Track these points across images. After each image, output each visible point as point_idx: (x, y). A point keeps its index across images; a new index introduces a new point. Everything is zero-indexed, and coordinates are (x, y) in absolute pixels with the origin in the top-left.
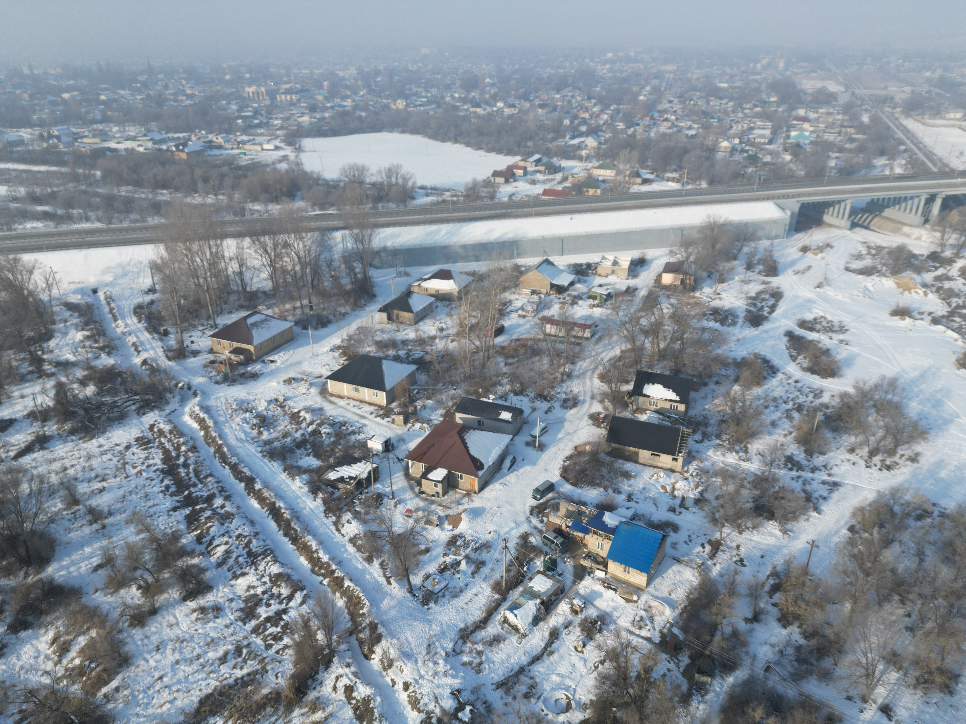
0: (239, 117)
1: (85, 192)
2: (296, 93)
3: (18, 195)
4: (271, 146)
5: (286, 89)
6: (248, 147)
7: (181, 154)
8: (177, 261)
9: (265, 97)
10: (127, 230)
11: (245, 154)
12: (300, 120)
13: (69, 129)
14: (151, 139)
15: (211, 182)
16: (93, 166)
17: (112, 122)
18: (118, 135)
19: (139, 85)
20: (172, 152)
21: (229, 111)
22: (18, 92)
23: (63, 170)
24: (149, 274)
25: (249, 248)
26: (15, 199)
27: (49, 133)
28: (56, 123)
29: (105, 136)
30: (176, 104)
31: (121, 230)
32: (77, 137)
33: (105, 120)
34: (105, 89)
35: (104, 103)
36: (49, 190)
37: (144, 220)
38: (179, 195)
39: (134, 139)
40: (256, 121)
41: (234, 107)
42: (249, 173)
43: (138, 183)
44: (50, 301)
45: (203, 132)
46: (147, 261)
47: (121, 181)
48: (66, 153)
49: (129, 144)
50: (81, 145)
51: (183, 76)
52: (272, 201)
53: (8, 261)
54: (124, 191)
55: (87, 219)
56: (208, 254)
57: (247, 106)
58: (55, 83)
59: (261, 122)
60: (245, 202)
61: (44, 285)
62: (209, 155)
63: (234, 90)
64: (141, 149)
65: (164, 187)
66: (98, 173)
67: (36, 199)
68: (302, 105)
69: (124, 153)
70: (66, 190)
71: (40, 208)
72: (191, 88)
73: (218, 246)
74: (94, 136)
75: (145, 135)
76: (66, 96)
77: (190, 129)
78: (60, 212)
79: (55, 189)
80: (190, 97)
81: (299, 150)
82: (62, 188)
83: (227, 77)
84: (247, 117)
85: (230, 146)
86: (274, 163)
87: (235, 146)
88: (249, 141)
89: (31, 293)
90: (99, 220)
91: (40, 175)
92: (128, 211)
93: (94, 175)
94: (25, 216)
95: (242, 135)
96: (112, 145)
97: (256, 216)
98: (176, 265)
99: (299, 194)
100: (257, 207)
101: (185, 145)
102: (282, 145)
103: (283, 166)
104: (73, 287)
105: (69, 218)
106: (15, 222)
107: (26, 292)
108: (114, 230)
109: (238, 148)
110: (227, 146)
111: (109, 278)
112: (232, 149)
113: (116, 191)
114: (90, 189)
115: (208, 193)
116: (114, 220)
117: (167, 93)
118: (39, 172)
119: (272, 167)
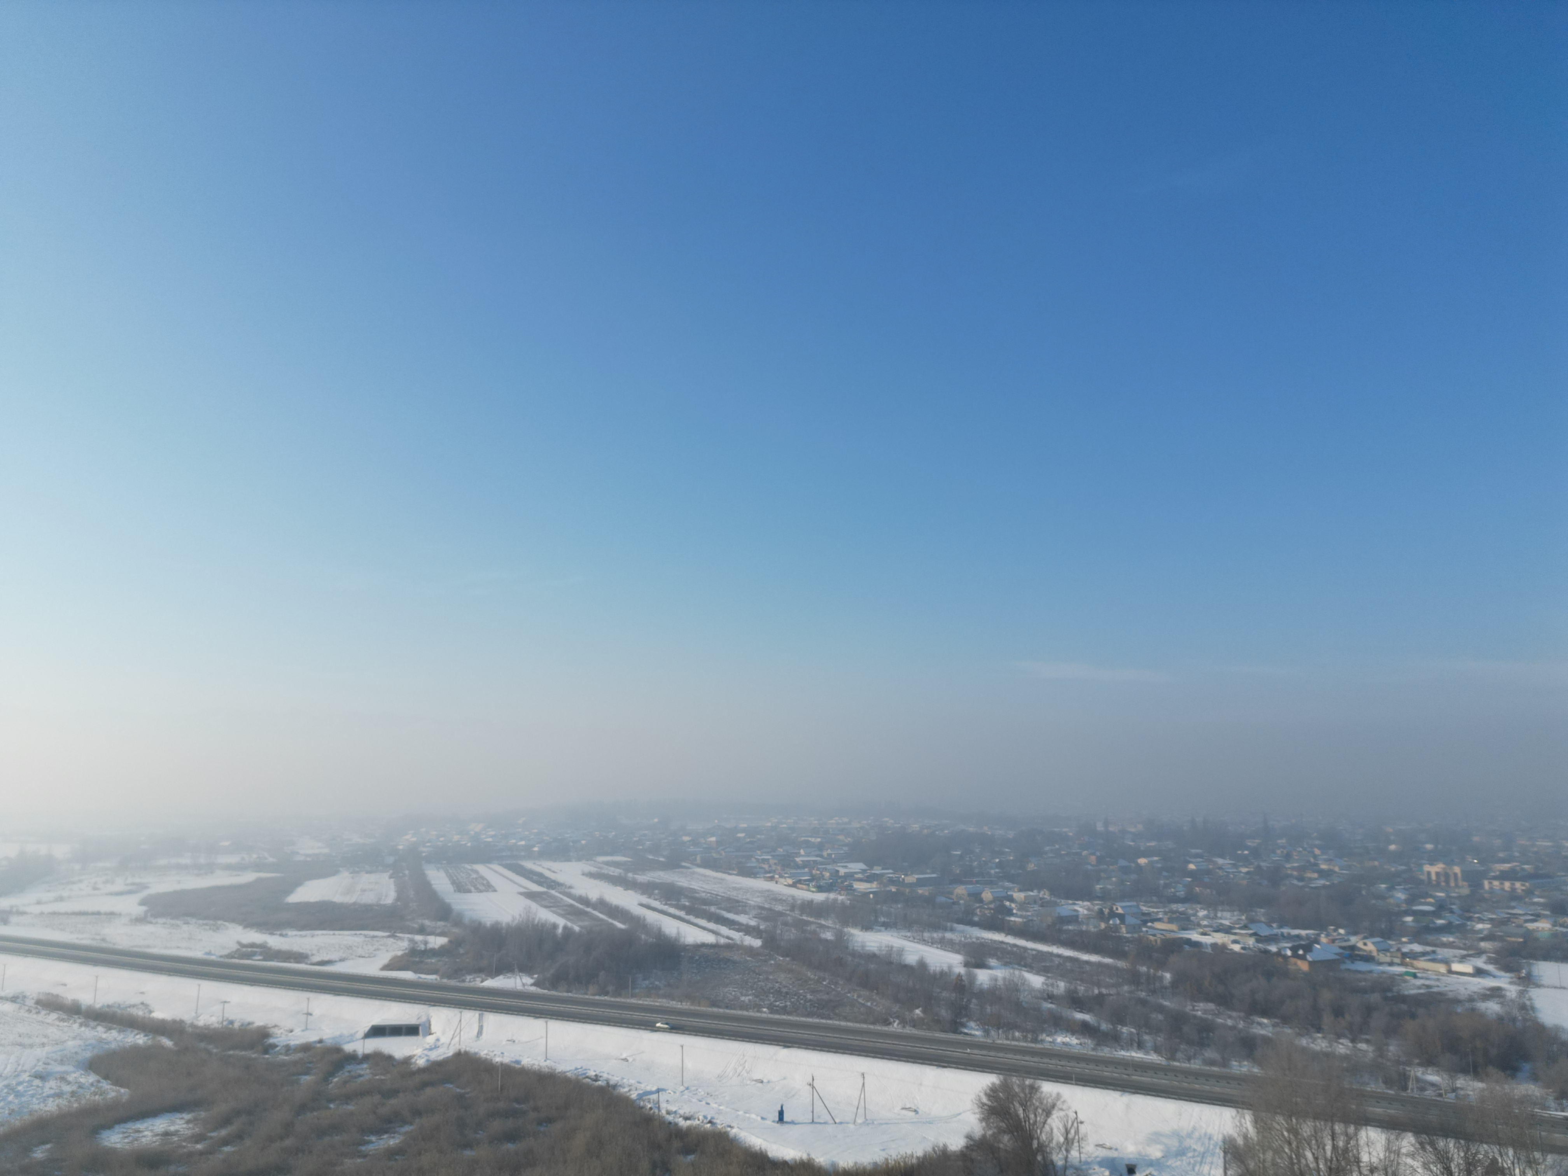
0: (1407, 913)
1: (1143, 1002)
2: (1523, 879)
3: (1055, 992)
4: (1467, 968)
5: (1502, 872)
6: (1421, 964)
7: (1299, 962)
8: (1271, 1148)
9: (1460, 883)
10: (1197, 1075)
11: (1415, 976)
12: (1531, 926)
13: (1138, 907)
14: (1255, 934)
15: (1348, 1017)
16: (1162, 965)
17: (1199, 903)
18: (1205, 923)
19: (1246, 852)
20: (1285, 957)
21: (1391, 901)
22: (1085, 853)
23: (1121, 964)
24: (1221, 1162)
25: (1412, 1156)
26: (1051, 997)
27: (1111, 909)
28: (1123, 897)
29: (1186, 922)
30: (1300, 884)
31: (1187, 1073)
32: (1147, 919)
33: (1190, 898)
34: (1197, 856)
35: (1191, 874)
36: (1096, 991)
37: (1225, 1064)
38: (1289, 1031)
39: (1227, 930)
40: (1440, 922)
41: (1401, 896)
42: (1421, 1011)
43: (1224, 1001)
44: (1065, 1168)
45: (1342, 931)
46: (1220, 1137)
47: (1200, 993)
48: (1128, 941)
49: (1219, 938)
50: (1151, 931)
51: (1317, 842)
52: (1465, 1071)
53: (1022, 1087)
54: (1202, 1009)
55: (1140, 1046)
56: (1329, 1148)
57: (1427, 895)
58: (1132, 843)
59: (1450, 923)
60: (1409, 1063)
61: (1062, 1140)
62: (1349, 970)
63: (1403, 868)
64: (1237, 948)
65: (1265, 1013)
66: (1168, 976)
67: (1076, 1002)
68: (1536, 900)
69: (1209, 950)
70: (1118, 994)
71: (1079, 1016)
72: (1329, 861)
73: (1349, 1138)
74: (1170, 921)
75: (1245, 927)
76: (1142, 861)
77: (1320, 925)
78: (1105, 1026)
79: (1104, 991)
80: (1323, 874)
81: (1528, 981)
82: (1113, 991)
83: (1393, 847)
84: (1424, 913)
85: (1388, 959)
86: (1471, 999)
87: (1397, 960)
88: (1424, 954)
89: (1042, 1148)
90: (1157, 1050)
91: (1088, 968)
92: (1202, 1044)
93: (1161, 978)
94: (1059, 1023)
95: (1410, 942)
96: (1195, 936)
97: (1429, 1093)
98: (1269, 1155)
99: (1527, 1066)
100: (1432, 1077)
101: (1308, 948)
102: (1490, 968)
103: (1493, 1007)
104: (1102, 1153)
105: (1114, 1039)
106: (1043, 1031)
107: (1035, 1144)
108: (1176, 1071)
109: (1402, 964)
110: (1383, 958)
111: (1156, 1152)
112: (1391, 964)
113: (1188, 1008)
114: (1151, 999)
115: (1339, 1036)
116: (1179, 1055)
117: (1288, 866)
118: (1087, 962)
119: (1467, 1005)
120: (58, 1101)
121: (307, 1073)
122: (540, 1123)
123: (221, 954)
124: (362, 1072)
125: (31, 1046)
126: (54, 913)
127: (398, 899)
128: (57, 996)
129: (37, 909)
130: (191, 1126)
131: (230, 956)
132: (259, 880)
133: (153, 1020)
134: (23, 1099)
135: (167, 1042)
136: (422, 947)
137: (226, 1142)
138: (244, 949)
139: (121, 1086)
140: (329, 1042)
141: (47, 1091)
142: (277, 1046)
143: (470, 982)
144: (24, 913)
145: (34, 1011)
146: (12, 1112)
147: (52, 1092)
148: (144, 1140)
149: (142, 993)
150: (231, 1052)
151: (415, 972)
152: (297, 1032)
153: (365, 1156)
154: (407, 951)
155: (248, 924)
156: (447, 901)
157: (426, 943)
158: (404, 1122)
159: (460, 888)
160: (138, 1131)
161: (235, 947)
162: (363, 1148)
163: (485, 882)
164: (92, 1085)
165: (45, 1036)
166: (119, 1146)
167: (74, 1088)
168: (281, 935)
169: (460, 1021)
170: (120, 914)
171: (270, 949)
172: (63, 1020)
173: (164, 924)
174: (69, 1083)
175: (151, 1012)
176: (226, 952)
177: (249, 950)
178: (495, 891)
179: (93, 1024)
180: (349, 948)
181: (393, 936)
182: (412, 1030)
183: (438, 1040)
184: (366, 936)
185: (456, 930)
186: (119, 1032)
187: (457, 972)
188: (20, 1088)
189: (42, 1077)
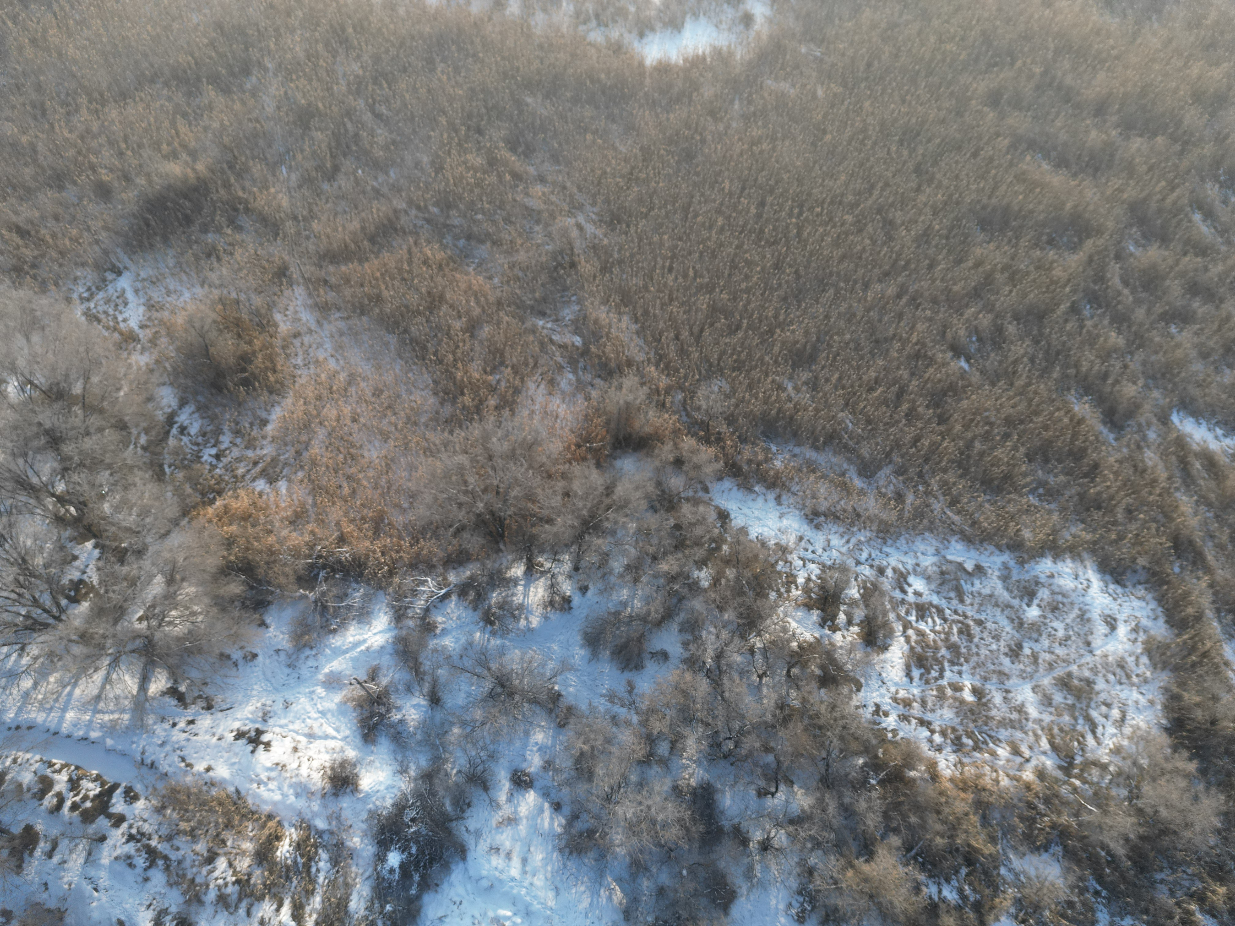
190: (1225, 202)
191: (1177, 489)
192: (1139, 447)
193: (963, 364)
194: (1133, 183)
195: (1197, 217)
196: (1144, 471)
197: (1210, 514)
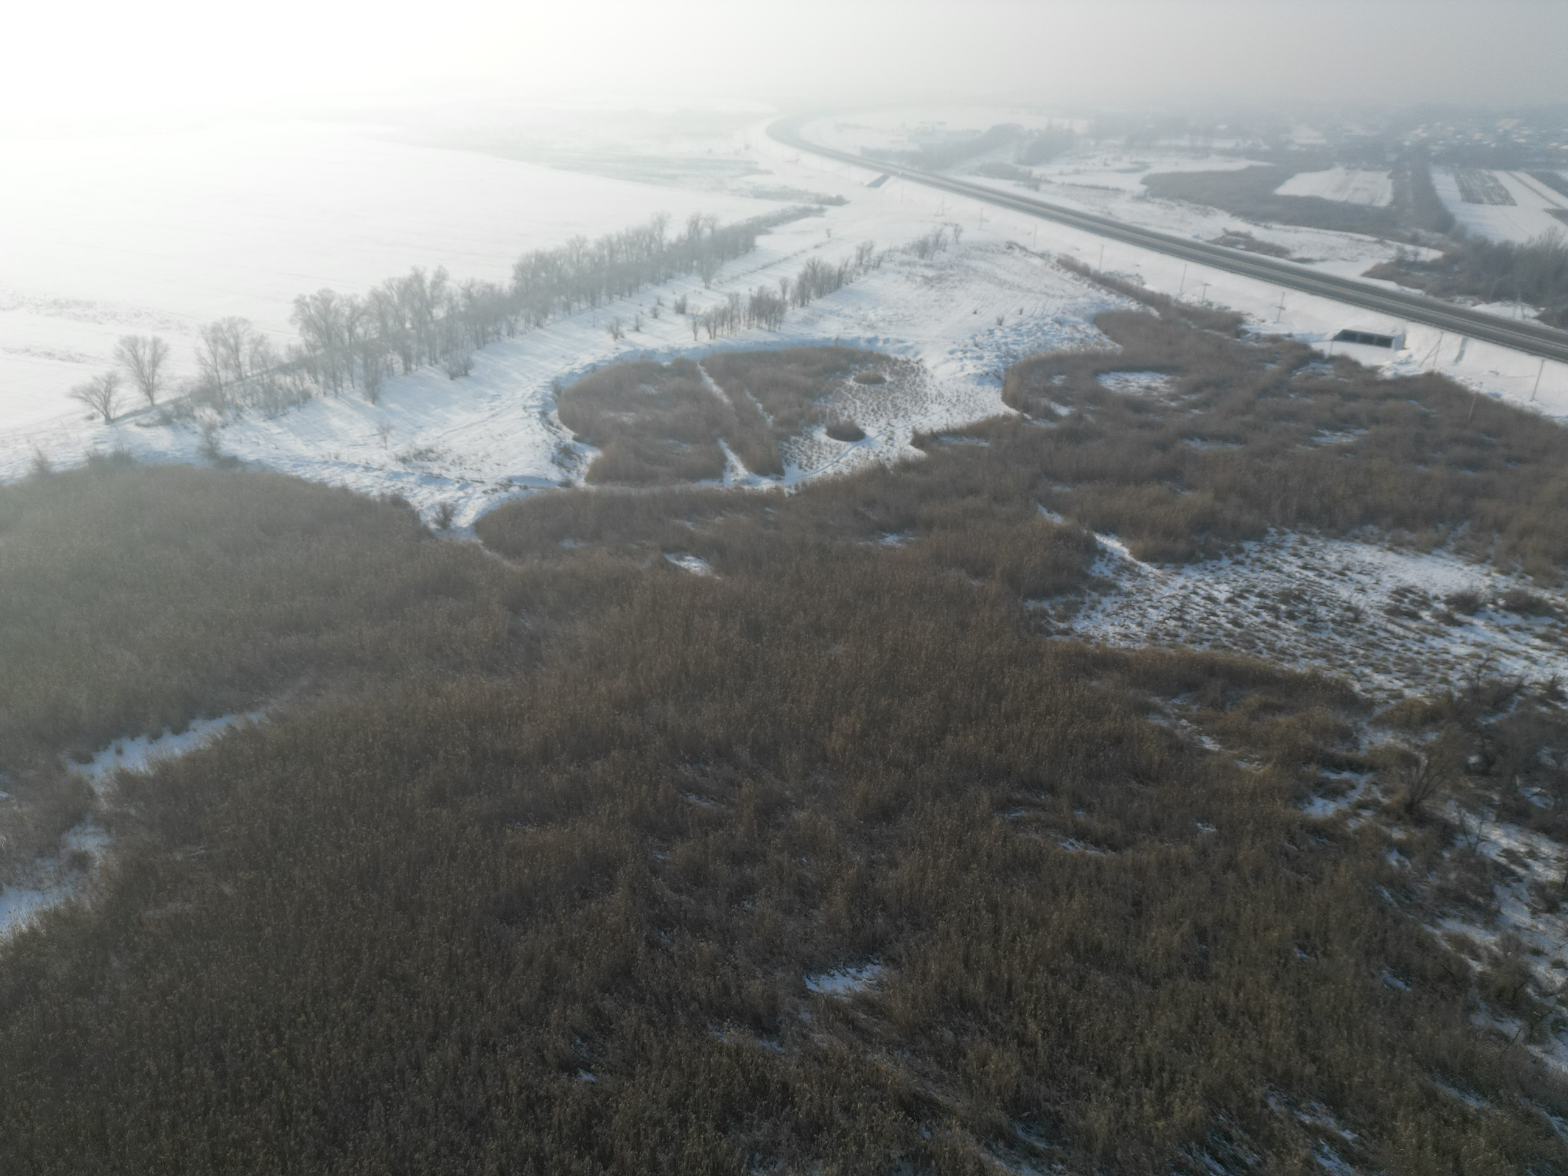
120: (1071, 344)
121: (1273, 362)
122: (1508, 460)
123: (1207, 238)
124: (1326, 372)
125: (1053, 296)
126: (1073, 185)
127: (1393, 203)
128: (1072, 258)
129: (1058, 180)
130: (1168, 386)
131: (1216, 242)
132: (1250, 169)
133: (1144, 291)
134: (1048, 337)
135: (1155, 313)
136: (1411, 258)
137: (1195, 405)
138: (1229, 237)
139: (1117, 342)
140: (1298, 338)
141: (1064, 335)
142: (1248, 333)
143: (1460, 303)
144: (1050, 182)
145: (1056, 268)
146: (1039, 346)
147: (1067, 336)
148: (1131, 388)
149: (1138, 266)
150: (1207, 331)
151: (1399, 283)
152: (1269, 323)
153: (1316, 446)
154: (1393, 261)
155: (1236, 212)
156: (1451, 210)
157: (1416, 254)
158: (1360, 426)
159: (1470, 197)
160: (1127, 381)
161: (1221, 234)
162: (1316, 439)
163: (1503, 193)
164: (1095, 336)
165: (1063, 290)
166: (1112, 389)
167: (1083, 336)
168: (1266, 227)
169: (1440, 341)
170: (1124, 191)
171: (1253, 240)
172: (1076, 279)
173: (1161, 204)
174: (1079, 331)
175: (1143, 283)
176: (1212, 238)
177: (1234, 238)
178: (1514, 204)
179: (1098, 286)
180: (1332, 248)
181: (1380, 242)
182: (1384, 342)
183: (1410, 356)
184: (1351, 239)
185: (1455, 245)
186: (1118, 296)
187: (1446, 291)
188: (1045, 328)
189: (1061, 322)
190: (704, 774)
191: (865, 1052)
192: (805, 1037)
193: (586, 1077)
194: (619, 801)
195: (692, 798)
196: (826, 1057)
197: (907, 1055)
